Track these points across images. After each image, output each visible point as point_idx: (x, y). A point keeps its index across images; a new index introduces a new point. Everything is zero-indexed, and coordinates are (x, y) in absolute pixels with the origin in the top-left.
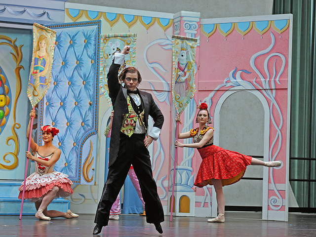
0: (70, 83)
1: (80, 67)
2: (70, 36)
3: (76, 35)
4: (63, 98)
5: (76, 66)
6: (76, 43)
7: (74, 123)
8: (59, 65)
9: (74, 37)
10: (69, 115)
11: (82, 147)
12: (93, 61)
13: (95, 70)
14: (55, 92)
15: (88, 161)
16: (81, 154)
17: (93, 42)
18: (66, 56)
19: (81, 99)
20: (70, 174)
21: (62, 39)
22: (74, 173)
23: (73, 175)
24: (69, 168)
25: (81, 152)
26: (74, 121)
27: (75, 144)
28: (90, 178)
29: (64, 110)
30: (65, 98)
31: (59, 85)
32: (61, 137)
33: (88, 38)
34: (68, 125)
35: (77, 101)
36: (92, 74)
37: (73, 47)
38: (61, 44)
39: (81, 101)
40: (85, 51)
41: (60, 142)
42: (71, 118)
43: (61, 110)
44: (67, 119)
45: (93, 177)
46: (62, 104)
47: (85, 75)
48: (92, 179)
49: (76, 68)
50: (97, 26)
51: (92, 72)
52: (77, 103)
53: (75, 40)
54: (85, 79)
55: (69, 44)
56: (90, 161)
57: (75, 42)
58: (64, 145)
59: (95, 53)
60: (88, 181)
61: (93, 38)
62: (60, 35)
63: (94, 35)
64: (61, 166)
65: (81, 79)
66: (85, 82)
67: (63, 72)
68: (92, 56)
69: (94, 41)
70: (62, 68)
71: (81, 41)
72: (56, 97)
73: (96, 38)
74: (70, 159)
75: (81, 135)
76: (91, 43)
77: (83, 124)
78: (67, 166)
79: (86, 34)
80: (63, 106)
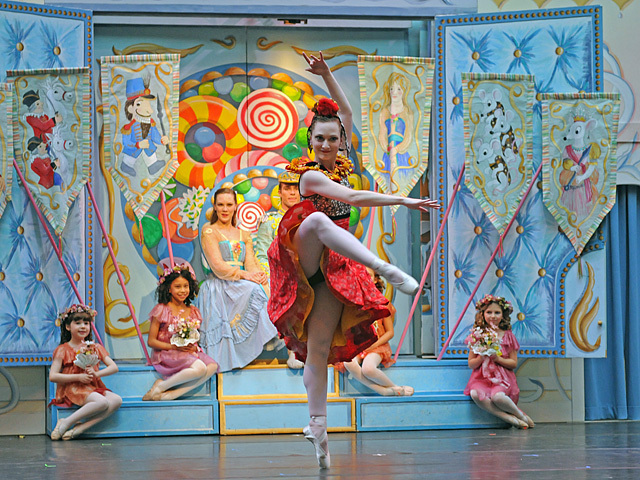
2: (513, 40)
3: (530, 38)
5: (536, 105)
6: (532, 55)
7: (536, 227)
9: (524, 42)
11: (563, 277)
15: (583, 306)
16: (561, 293)
17: (580, 53)
20: (534, 336)
21: (490, 47)
22: (545, 334)
23: (541, 339)
24: (529, 324)
25: (562, 287)
26: (536, 222)
27: (544, 273)
28: (592, 342)
32: (503, 259)
33: (565, 48)
34: (522, 230)
37: (525, 64)
38: (490, 59)
40: (559, 72)
41: (500, 268)
42: (528, 216)
44: (518, 218)
45: (599, 341)
48: (598, 345)
50: (590, 19)
53: (530, 49)
55: (511, 58)
56: (590, 306)
57: (530, 52)
58: (511, 275)
59: (588, 77)
60: (587, 350)
61: (580, 45)
62: (485, 38)
63: (583, 37)
68: (580, 82)
69: (586, 49)
71: (545, 52)
73: (588, 44)
74: (531, 304)
75: (556, 253)
76: (574, 56)
78: (526, 321)
79: (559, 36)
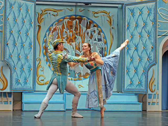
0: (140, 36)
1: (146, 27)
2: (139, 9)
3: (143, 9)
4: (136, 44)
5: (143, 26)
6: (143, 13)
7: (143, 59)
8: (133, 26)
9: (141, 10)
10: (140, 54)
11: (148, 72)
12: (153, 23)
13: (154, 28)
14: (131, 42)
15: (152, 80)
16: (147, 76)
17: (153, 12)
18: (137, 21)
19: (147, 45)
21: (135, 11)
22: (144, 87)
23: (143, 89)
25: (147, 75)
26: (143, 57)
27: (144, 71)
28: (153, 90)
29: (137, 51)
30: (138, 45)
31: (134, 37)
32: (136, 67)
33: (150, 10)
34: (140, 60)
35: (144, 46)
36: (153, 30)
37: (141, 16)
38: (134, 14)
39: (147, 46)
40: (148, 17)
41: (135, 70)
42: (141, 56)
43: (136, 52)
44: (139, 56)
46: (136, 48)
47: (148, 31)
48: (154, 91)
49: (143, 27)
50: (155, 3)
51: (152, 29)
52: (144, 48)
53: (142, 11)
54: (149, 33)
55: (139, 14)
56: (153, 80)
57: (143, 12)
58: (137, 71)
59: (154, 18)
60: (152, 92)
61: (153, 10)
62: (134, 9)
63: (153, 8)
64: (136, 84)
65: (146, 33)
66: (149, 35)
67: (136, 30)
68: (152, 20)
69: (154, 11)
70: (135, 28)
71: (145, 12)
72: (132, 44)
73: (154, 10)
74: (141, 79)
75: (147, 65)
76: (151, 13)
77: (148, 59)
78: (140, 84)
79: (148, 8)
80: (136, 49)
